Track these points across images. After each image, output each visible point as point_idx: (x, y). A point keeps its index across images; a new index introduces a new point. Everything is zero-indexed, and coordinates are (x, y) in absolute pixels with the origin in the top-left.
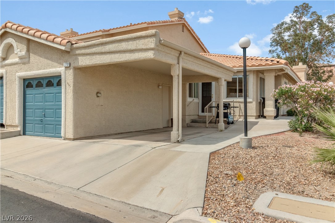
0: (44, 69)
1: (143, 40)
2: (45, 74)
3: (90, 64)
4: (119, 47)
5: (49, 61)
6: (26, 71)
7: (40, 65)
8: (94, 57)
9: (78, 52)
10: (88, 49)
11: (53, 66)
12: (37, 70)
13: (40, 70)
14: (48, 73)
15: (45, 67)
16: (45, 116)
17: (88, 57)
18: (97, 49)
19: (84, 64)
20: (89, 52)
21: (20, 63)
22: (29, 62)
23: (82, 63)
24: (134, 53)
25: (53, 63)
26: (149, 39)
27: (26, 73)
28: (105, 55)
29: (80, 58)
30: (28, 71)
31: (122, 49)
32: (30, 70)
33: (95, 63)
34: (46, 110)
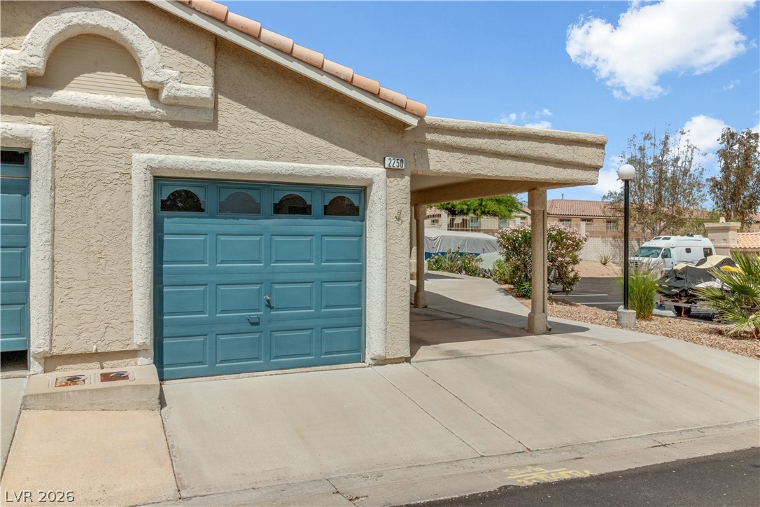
0: (296, 160)
1: (585, 148)
2: (306, 177)
3: (460, 171)
4: (538, 149)
5: (317, 139)
6: (197, 152)
7: (277, 144)
8: (474, 157)
9: (430, 137)
10: (462, 137)
11: (334, 157)
12: (257, 158)
13: (275, 160)
14: (318, 176)
15: (300, 155)
16: (269, 305)
17: (458, 155)
18: (486, 143)
19: (445, 170)
20: (464, 145)
21: (161, 121)
22: (213, 125)
23: (439, 167)
24: (565, 168)
25: (336, 148)
26: (594, 149)
27: (196, 158)
28: (502, 159)
29: (433, 153)
30: (207, 155)
31: (546, 156)
32: (222, 153)
33: (477, 172)
34: (276, 286)
